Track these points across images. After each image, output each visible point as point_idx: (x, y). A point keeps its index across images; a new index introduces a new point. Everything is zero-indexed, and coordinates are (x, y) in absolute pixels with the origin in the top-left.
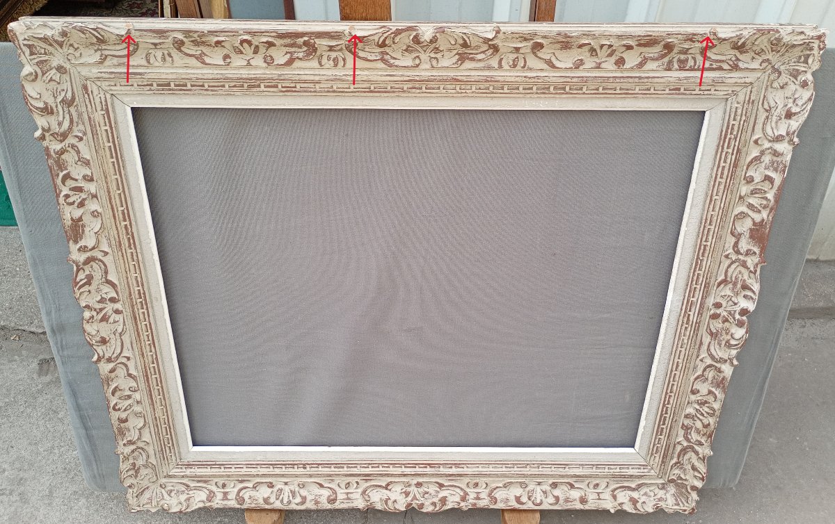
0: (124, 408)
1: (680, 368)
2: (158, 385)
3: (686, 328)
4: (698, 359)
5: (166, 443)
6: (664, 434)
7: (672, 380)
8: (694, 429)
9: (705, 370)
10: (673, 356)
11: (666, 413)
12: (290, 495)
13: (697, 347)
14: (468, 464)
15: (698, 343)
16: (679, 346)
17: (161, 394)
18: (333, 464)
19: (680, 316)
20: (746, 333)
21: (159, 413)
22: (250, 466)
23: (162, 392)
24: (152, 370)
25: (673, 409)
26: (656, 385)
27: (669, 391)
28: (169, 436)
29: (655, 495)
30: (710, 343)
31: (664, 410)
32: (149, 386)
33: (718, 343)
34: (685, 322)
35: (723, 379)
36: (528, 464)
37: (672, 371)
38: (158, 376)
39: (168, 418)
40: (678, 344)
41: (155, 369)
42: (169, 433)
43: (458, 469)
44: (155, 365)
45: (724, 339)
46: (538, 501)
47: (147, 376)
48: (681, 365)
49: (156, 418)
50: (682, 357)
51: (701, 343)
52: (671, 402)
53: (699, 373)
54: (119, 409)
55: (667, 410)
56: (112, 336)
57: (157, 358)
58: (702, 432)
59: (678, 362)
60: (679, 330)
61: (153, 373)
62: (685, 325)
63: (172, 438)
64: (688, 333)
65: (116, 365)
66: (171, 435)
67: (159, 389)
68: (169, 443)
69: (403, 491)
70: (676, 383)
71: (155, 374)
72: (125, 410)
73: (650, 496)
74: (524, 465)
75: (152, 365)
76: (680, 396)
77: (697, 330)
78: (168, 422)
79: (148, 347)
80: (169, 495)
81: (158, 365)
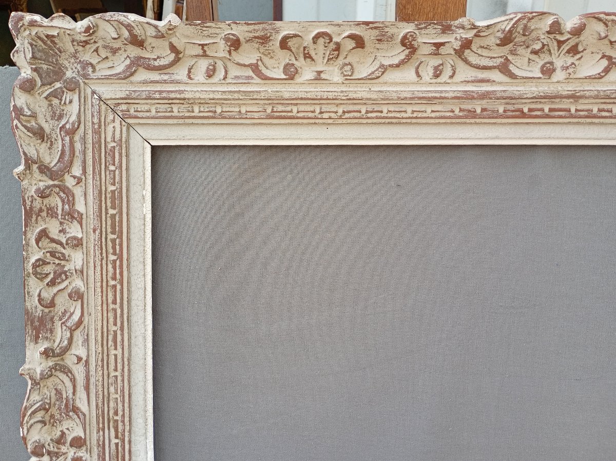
1: (111, 337)
3: (116, 413)
4: (85, 358)
6: (109, 196)
7: (119, 311)
8: (60, 212)
9: (71, 340)
10: (126, 355)
11: (113, 241)
13: (92, 380)
14: (449, 118)
15: (92, 388)
16: (119, 378)
19: (130, 431)
20: (24, 439)
25: (104, 255)
26: (142, 292)
27: (119, 287)
29: (96, 50)
30: (74, 393)
31: (118, 247)
33: (61, 394)
34: (120, 424)
35: (37, 338)
36: (340, 117)
37: (122, 329)
40: (123, 381)
43: (469, 107)
45: (55, 404)
46: (321, 41)
48: (110, 343)
50: (112, 358)
51: (87, 388)
52: (110, 266)
53: (77, 333)
55: (114, 248)
58: (44, 214)
59: (116, 349)
60: (126, 405)
62: (119, 418)
64: (112, 404)
69: (578, 56)
70: (111, 306)
73: (105, 47)
74: (347, 115)
76: (99, 284)
77: (101, 416)
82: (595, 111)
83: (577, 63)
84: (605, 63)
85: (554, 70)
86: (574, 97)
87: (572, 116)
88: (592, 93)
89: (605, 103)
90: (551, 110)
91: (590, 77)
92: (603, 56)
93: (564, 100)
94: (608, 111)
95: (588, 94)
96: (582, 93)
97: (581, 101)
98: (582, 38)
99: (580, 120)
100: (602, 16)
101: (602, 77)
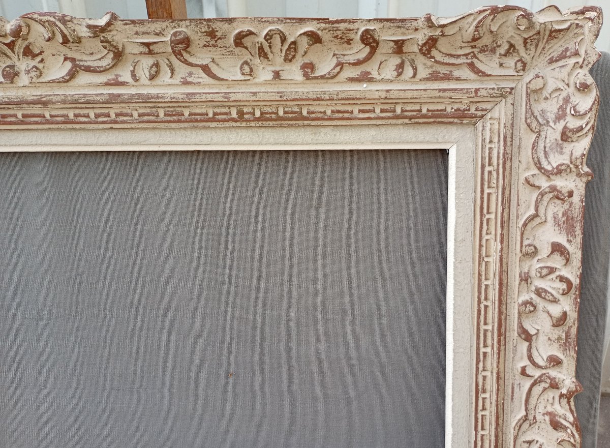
0: (553, 276)
2: (486, 307)
5: (494, 174)
12: (267, 49)
17: (483, 287)
18: (186, 121)
21: (495, 247)
22: (346, 115)
23: (481, 293)
24: (489, 342)
28: (487, 191)
32: (500, 313)
38: (483, 327)
39: (481, 231)
41: (485, 341)
42: (485, 196)
44: (482, 350)
47: (500, 335)
49: (502, 242)
54: (562, 279)
56: (539, 417)
57: (478, 363)
61: (489, 334)
63: (482, 184)
65: (546, 368)
66: (482, 191)
67: (486, 299)
68: (490, 172)
69: (39, 59)
71: (486, 331)
72: (552, 270)
75: (489, 350)
78: (481, 224)
79: (488, 387)
80: (512, 46)
81: (478, 349)
82: (71, 116)
83: (40, 66)
84: (69, 65)
85: (17, 74)
86: (42, 102)
87: (48, 122)
88: (59, 98)
89: (76, 108)
90: (24, 116)
91: (53, 81)
92: (66, 59)
93: (32, 105)
94: (84, 116)
95: (54, 98)
96: (48, 98)
97: (50, 106)
98: (31, 40)
99: (60, 126)
100: (35, 16)
101: (67, 81)
